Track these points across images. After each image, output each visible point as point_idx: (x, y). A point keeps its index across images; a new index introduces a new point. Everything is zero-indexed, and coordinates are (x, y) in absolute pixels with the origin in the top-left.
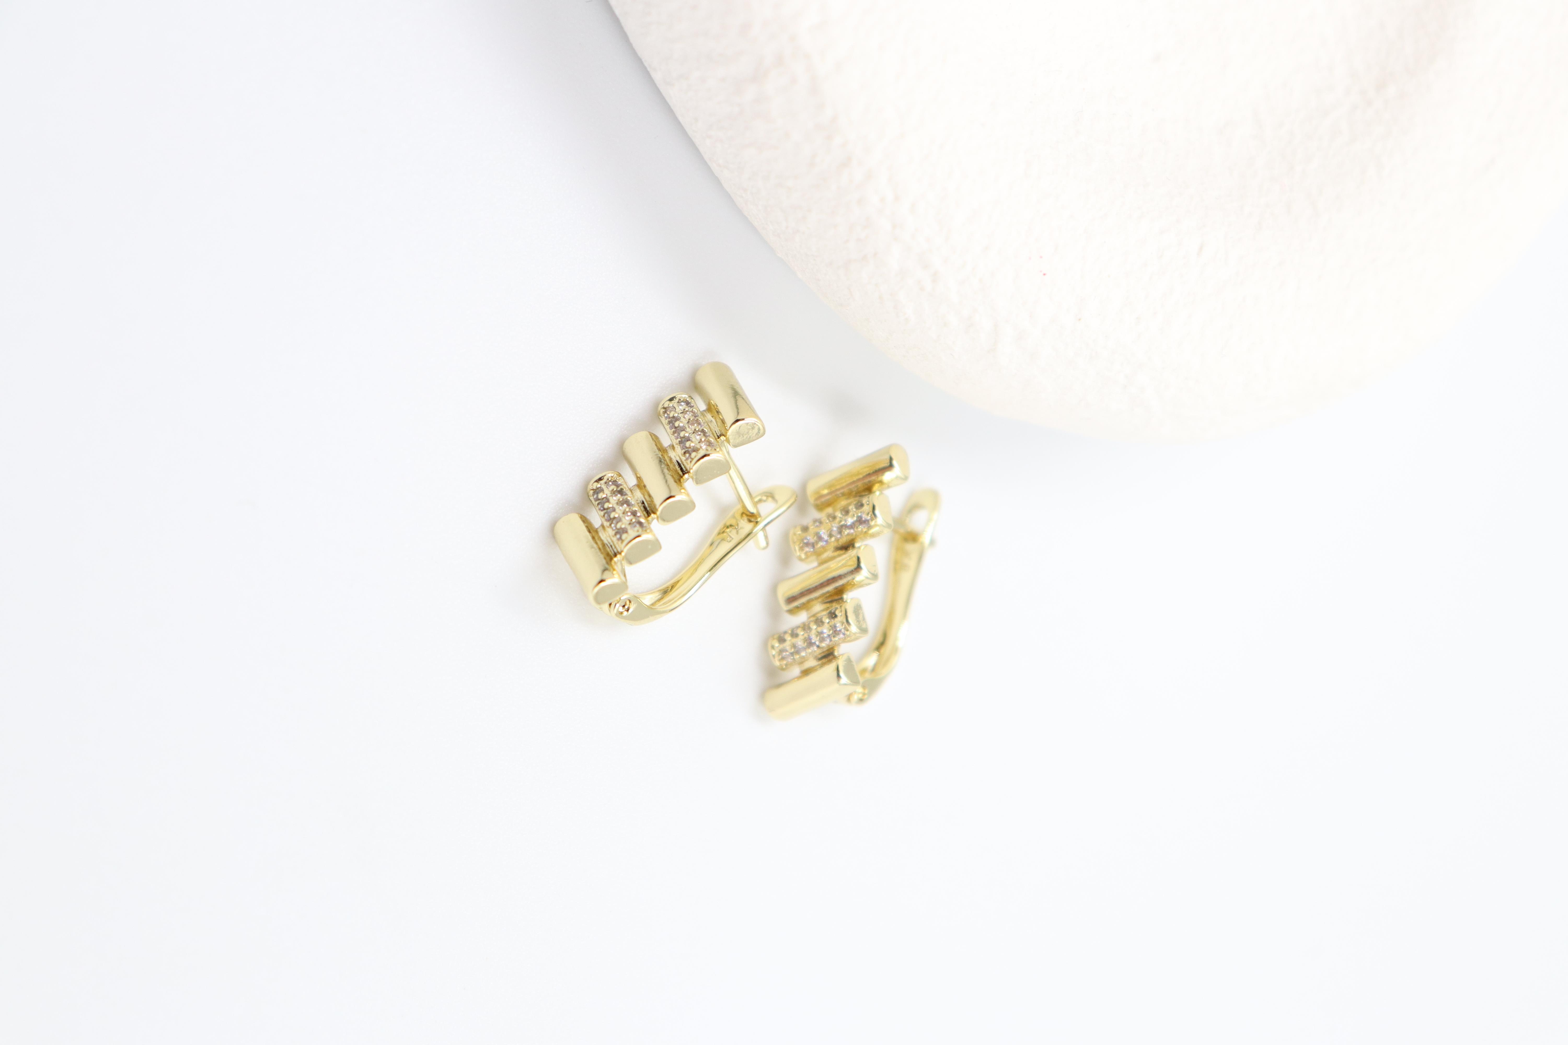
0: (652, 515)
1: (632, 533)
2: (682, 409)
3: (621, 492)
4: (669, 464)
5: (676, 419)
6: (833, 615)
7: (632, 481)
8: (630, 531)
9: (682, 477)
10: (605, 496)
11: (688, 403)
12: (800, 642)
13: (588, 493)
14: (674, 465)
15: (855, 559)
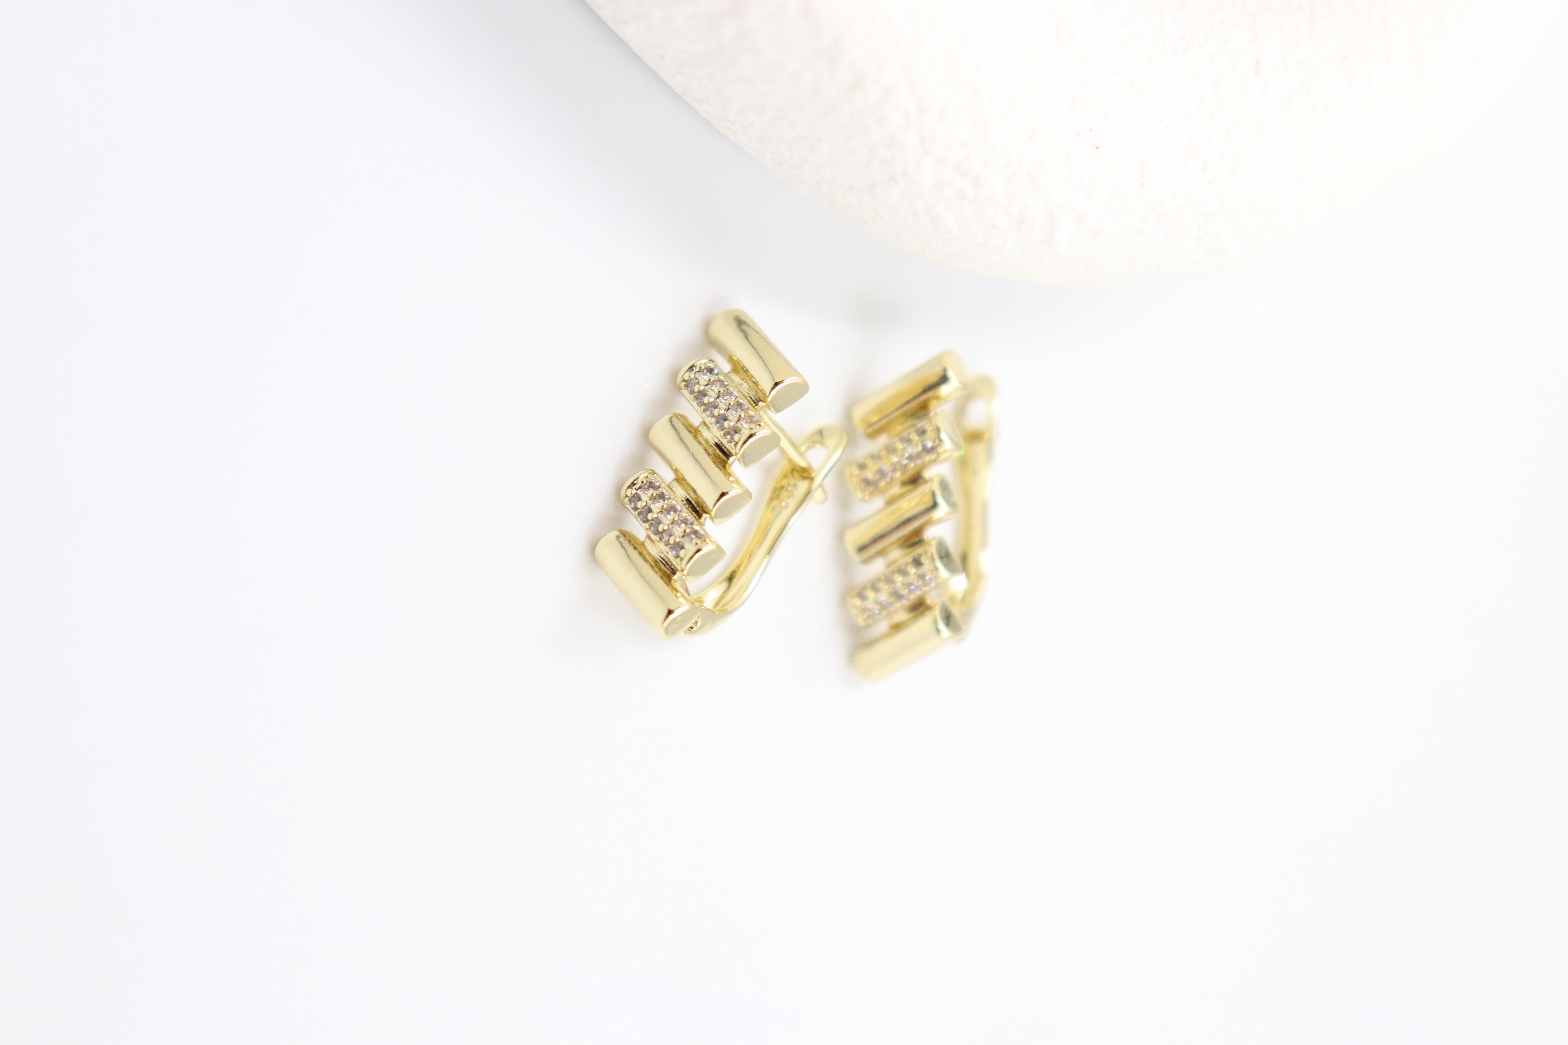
0: (704, 515)
1: (690, 548)
2: (707, 380)
3: (662, 496)
4: (707, 449)
5: (703, 394)
6: (917, 563)
7: (668, 476)
8: (687, 546)
9: (726, 462)
10: (644, 504)
11: (711, 371)
12: (884, 597)
13: (622, 501)
14: (714, 450)
15: (930, 495)
